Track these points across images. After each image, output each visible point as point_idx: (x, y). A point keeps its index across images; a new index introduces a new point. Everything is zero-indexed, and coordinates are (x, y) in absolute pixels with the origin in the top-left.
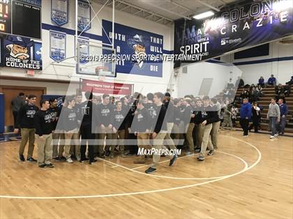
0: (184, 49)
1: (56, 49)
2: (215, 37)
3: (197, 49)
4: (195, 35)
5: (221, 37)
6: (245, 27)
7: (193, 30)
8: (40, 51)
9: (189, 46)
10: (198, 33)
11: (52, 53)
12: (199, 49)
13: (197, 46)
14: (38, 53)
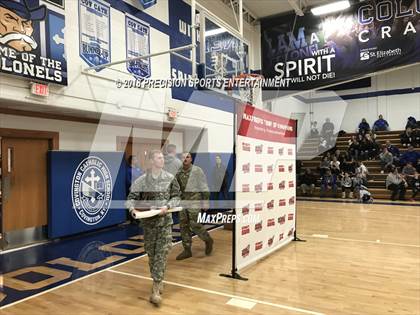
0: (283, 68)
1: (92, 38)
2: (347, 47)
3: (311, 67)
4: (304, 43)
5: (360, 47)
6: (407, 30)
7: (301, 35)
8: (62, 36)
9: (294, 64)
10: (312, 40)
11: (85, 46)
12: (316, 67)
13: (310, 63)
14: (56, 39)
